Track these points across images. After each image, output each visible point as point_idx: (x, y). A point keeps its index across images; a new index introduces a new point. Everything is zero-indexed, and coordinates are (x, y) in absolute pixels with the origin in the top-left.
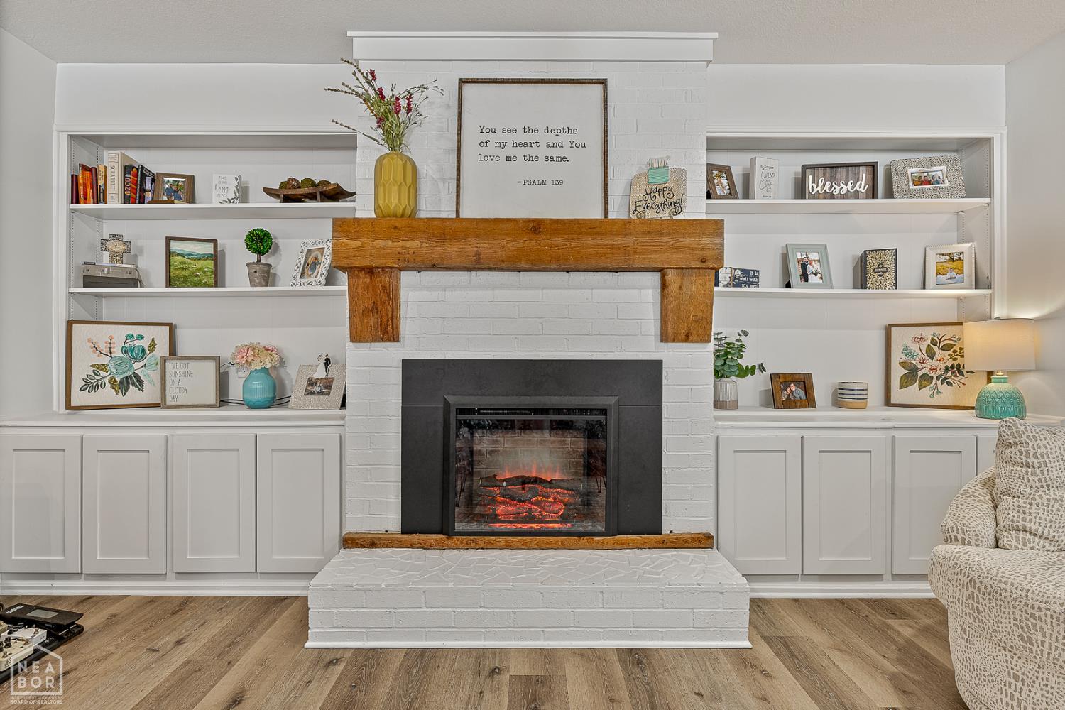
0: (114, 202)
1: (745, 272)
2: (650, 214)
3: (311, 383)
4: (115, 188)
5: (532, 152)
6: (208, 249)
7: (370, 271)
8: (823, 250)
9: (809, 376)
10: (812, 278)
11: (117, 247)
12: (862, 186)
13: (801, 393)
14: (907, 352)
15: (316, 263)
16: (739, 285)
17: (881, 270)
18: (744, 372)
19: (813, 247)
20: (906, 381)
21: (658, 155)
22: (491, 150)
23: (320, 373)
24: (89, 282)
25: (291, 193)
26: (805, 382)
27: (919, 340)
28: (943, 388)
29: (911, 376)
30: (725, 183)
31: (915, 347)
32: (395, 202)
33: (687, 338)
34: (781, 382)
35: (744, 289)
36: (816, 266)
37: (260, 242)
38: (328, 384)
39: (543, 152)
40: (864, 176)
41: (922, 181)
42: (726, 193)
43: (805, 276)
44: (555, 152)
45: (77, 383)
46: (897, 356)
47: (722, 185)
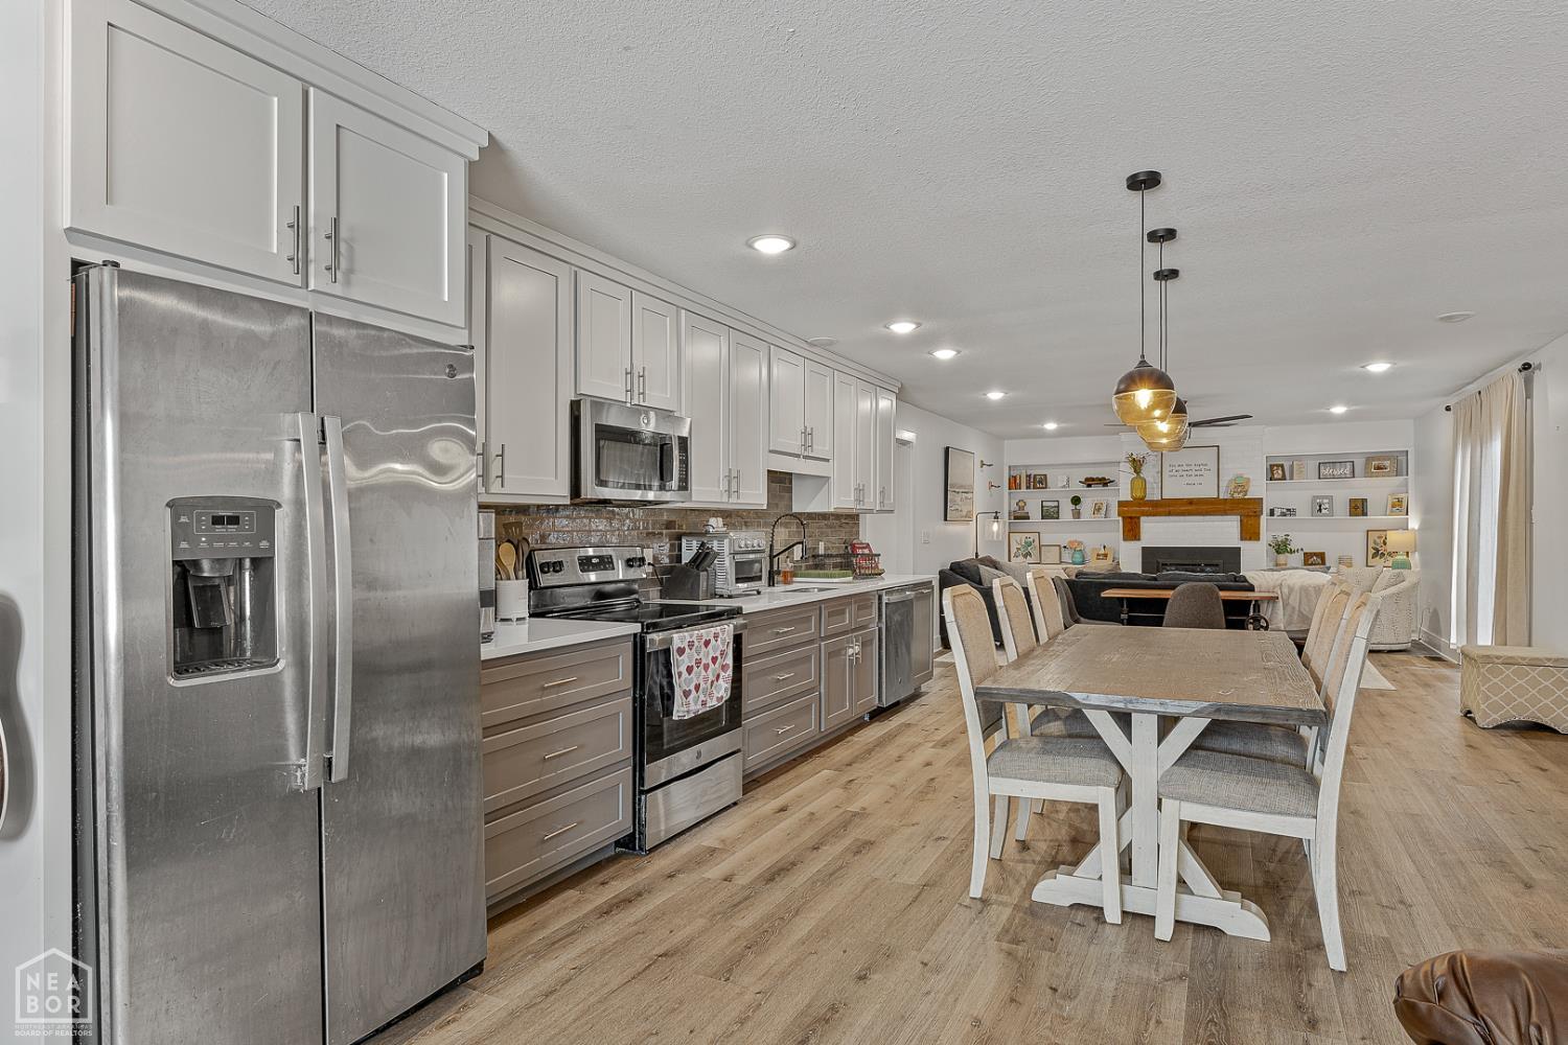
0: (1024, 489)
1: (1289, 510)
2: (1236, 495)
3: (1098, 555)
4: (1024, 485)
5: (1190, 473)
6: (1056, 504)
7: (1131, 518)
8: (1331, 498)
9: (1324, 553)
10: (1323, 511)
11: (1021, 504)
12: (1348, 471)
13: (1319, 560)
14: (1375, 542)
15: (1100, 509)
16: (1285, 515)
17: (1356, 508)
18: (1291, 552)
19: (1326, 497)
20: (1374, 556)
21: (1240, 472)
22: (1174, 473)
23: (1102, 551)
24: (1016, 518)
25: (1089, 482)
26: (1322, 556)
27: (1380, 537)
28: (1389, 558)
29: (1377, 553)
30: (1280, 472)
31: (1378, 541)
32: (1139, 494)
33: (1250, 539)
34: (1308, 556)
35: (1288, 517)
36: (1327, 506)
37: (1076, 501)
38: (1106, 555)
39: (1194, 473)
40: (1349, 465)
41: (1379, 468)
42: (1280, 477)
43: (1320, 510)
44: (1198, 473)
45: (1012, 555)
46: (1371, 545)
47: (1278, 473)
